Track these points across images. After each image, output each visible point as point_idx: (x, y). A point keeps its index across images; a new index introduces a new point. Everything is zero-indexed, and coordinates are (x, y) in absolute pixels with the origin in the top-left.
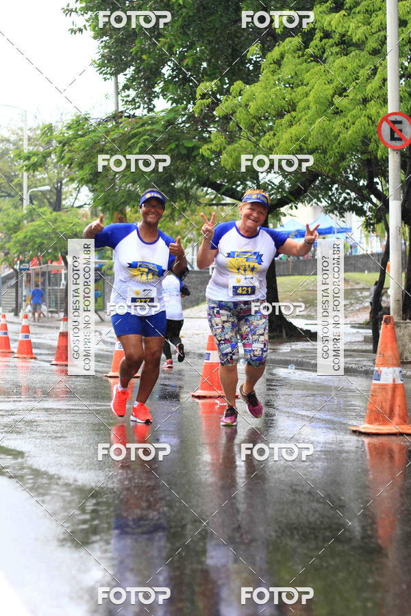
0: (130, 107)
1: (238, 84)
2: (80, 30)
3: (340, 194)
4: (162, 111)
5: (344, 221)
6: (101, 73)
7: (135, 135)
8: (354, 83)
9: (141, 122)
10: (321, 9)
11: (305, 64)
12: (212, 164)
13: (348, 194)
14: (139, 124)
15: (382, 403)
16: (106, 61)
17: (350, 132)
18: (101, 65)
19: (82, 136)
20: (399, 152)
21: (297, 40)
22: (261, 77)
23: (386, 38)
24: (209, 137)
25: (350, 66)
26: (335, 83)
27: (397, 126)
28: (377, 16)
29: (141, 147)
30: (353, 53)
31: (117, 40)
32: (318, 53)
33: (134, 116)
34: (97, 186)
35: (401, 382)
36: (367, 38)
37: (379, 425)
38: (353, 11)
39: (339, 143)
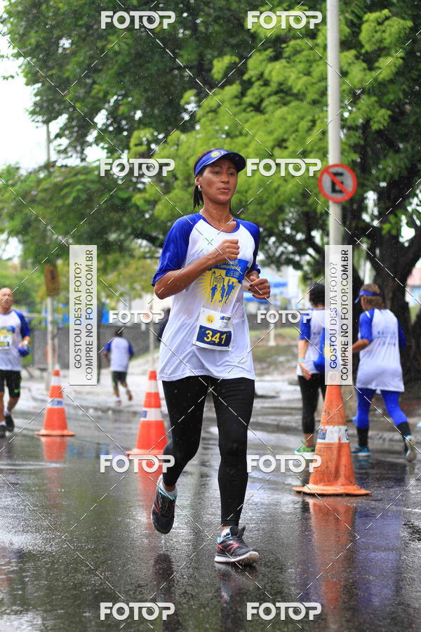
0: (62, 156)
1: (175, 134)
2: (12, 77)
3: (277, 248)
4: (95, 162)
5: (281, 276)
6: (33, 121)
7: (67, 185)
8: (294, 136)
9: (74, 172)
10: (261, 58)
11: (244, 114)
12: (147, 216)
13: (286, 248)
14: (72, 174)
15: (327, 462)
16: (38, 109)
17: (290, 186)
18: (33, 113)
19: (13, 185)
20: (340, 206)
21: (234, 89)
22: (198, 127)
23: (326, 89)
24: (145, 189)
25: (290, 118)
26: (276, 135)
27: (339, 179)
28: (318, 65)
29: (75, 199)
30: (294, 104)
31: (50, 88)
32: (255, 102)
33: (66, 166)
34: (27, 238)
35: (348, 441)
36: (307, 89)
37: (324, 485)
38: (293, 59)
39: (279, 196)
